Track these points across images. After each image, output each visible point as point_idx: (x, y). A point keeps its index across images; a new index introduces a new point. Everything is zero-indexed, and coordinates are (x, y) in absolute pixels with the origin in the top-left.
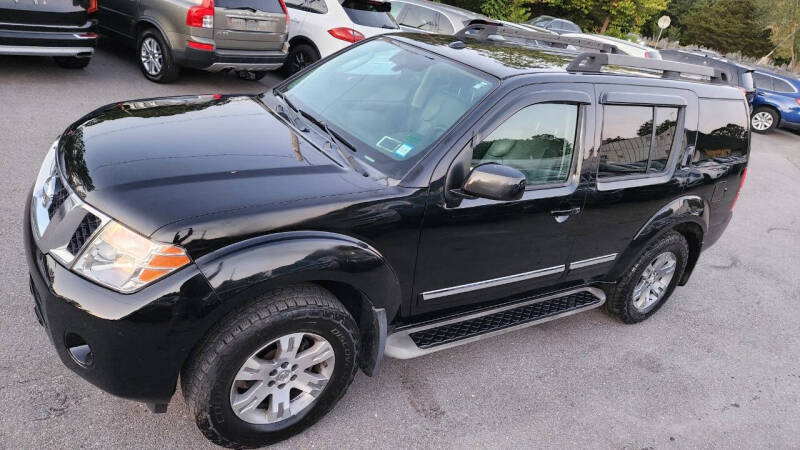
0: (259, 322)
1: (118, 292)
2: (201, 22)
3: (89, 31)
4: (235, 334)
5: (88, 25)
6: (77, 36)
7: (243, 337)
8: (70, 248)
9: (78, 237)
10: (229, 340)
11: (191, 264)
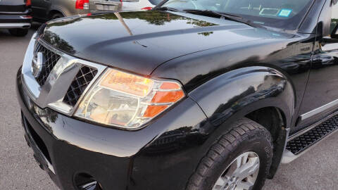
0: (230, 146)
1: (125, 130)
2: (83, 6)
3: (27, 15)
4: (214, 158)
5: (27, 12)
6: (22, 17)
7: (220, 159)
8: (66, 101)
9: (73, 89)
10: (211, 163)
11: (186, 97)
